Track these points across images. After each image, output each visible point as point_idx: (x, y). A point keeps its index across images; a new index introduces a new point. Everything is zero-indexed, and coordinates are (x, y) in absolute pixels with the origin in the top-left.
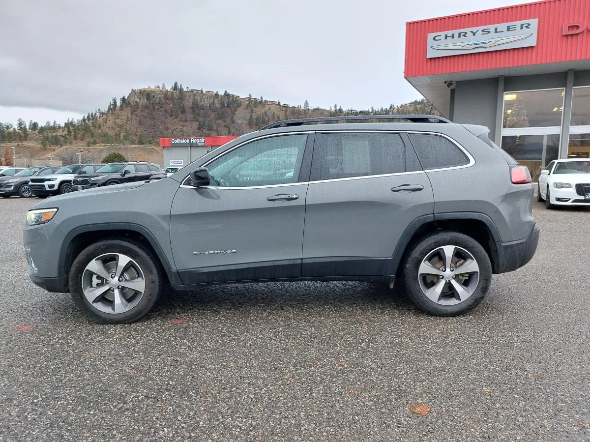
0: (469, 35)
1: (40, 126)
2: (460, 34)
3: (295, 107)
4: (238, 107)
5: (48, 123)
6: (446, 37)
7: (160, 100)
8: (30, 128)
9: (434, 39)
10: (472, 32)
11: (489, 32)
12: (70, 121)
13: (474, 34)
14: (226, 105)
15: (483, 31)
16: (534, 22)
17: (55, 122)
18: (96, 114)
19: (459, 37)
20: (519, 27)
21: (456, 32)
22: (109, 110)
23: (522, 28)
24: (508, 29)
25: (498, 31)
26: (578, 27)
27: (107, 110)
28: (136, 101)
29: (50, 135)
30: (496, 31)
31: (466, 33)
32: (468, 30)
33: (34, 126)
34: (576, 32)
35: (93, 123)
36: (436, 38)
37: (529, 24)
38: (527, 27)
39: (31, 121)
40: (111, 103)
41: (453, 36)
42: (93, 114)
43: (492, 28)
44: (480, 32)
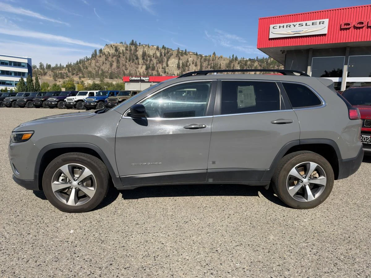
0: (292, 26)
1: (52, 67)
2: (287, 26)
3: (207, 56)
4: (171, 56)
5: (57, 65)
6: (280, 27)
7: (123, 51)
8: (46, 68)
9: (273, 28)
10: (293, 25)
11: (302, 25)
12: (69, 64)
13: (295, 26)
14: (163, 55)
15: (299, 24)
16: (326, 21)
17: (60, 65)
18: (84, 59)
19: (287, 27)
20: (318, 23)
21: (285, 25)
22: (92, 57)
23: (320, 24)
24: (313, 24)
25: (307, 25)
26: (349, 24)
27: (91, 57)
28: (108, 52)
29: (57, 72)
30: (306, 25)
31: (290, 25)
32: (291, 24)
33: (49, 67)
34: (348, 27)
35: (83, 65)
36: (275, 27)
37: (324, 22)
38: (323, 23)
39: (47, 64)
40: (93, 53)
41: (283, 27)
42: (83, 60)
43: (304, 23)
44: (298, 25)
